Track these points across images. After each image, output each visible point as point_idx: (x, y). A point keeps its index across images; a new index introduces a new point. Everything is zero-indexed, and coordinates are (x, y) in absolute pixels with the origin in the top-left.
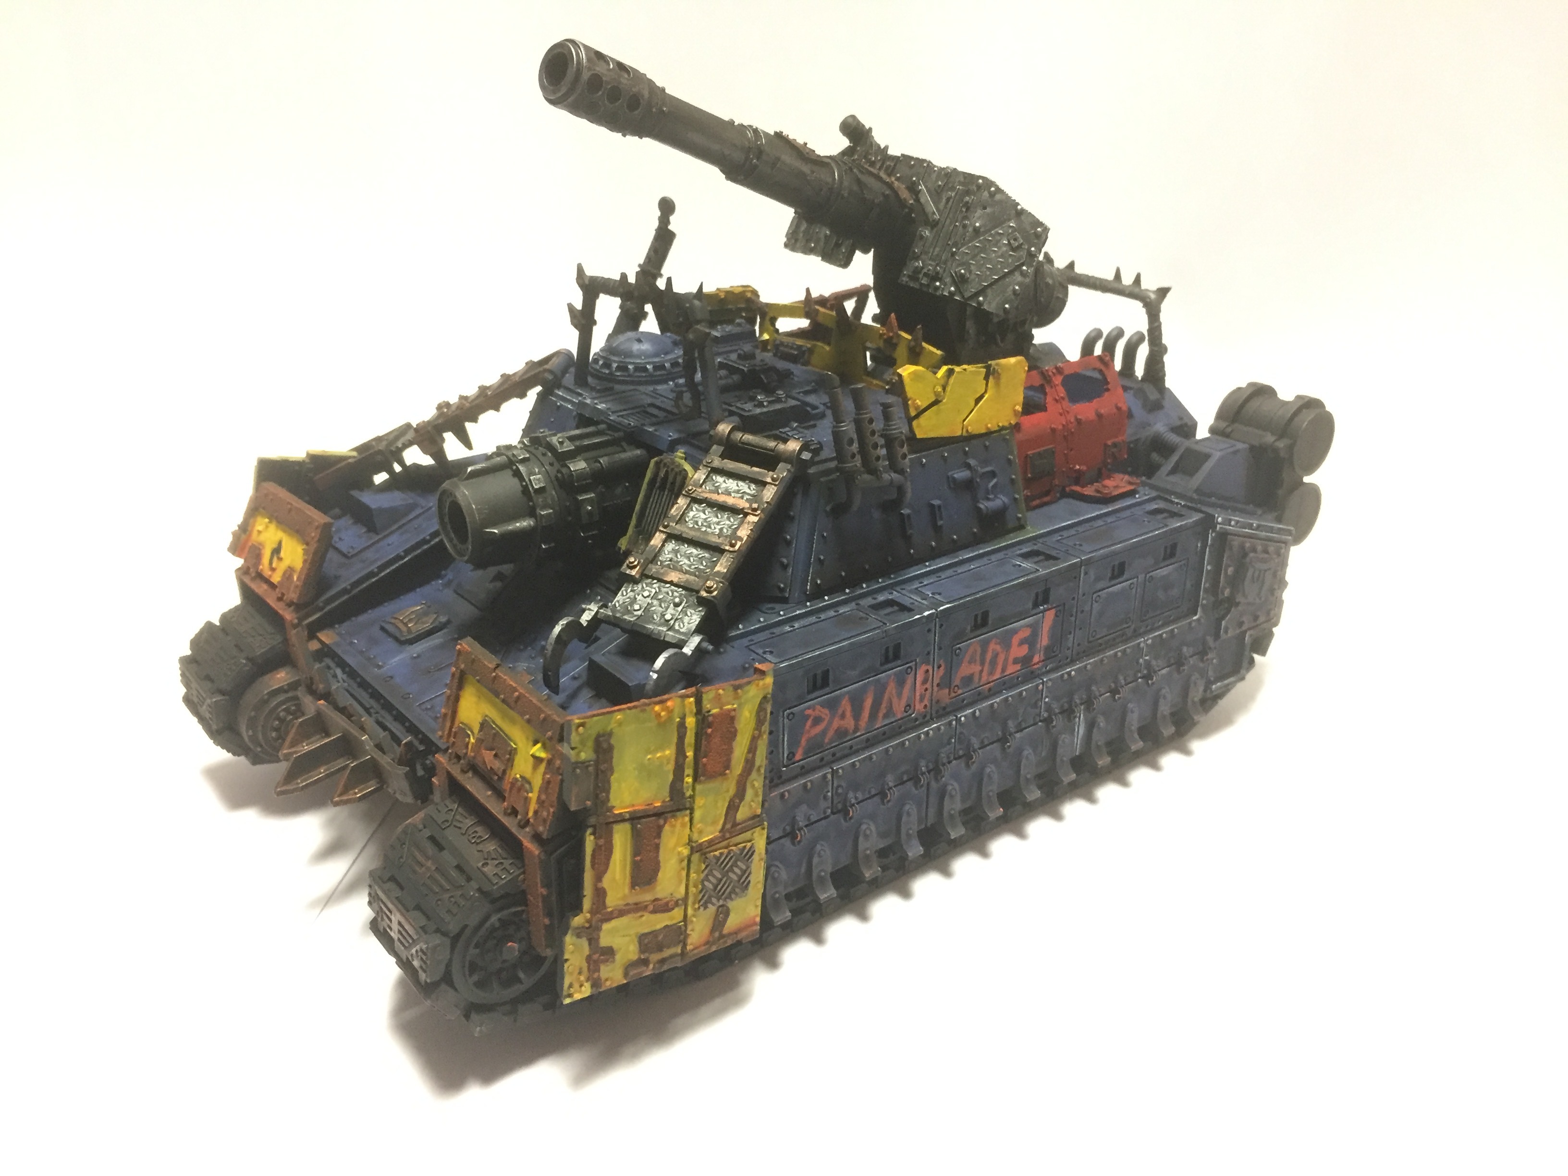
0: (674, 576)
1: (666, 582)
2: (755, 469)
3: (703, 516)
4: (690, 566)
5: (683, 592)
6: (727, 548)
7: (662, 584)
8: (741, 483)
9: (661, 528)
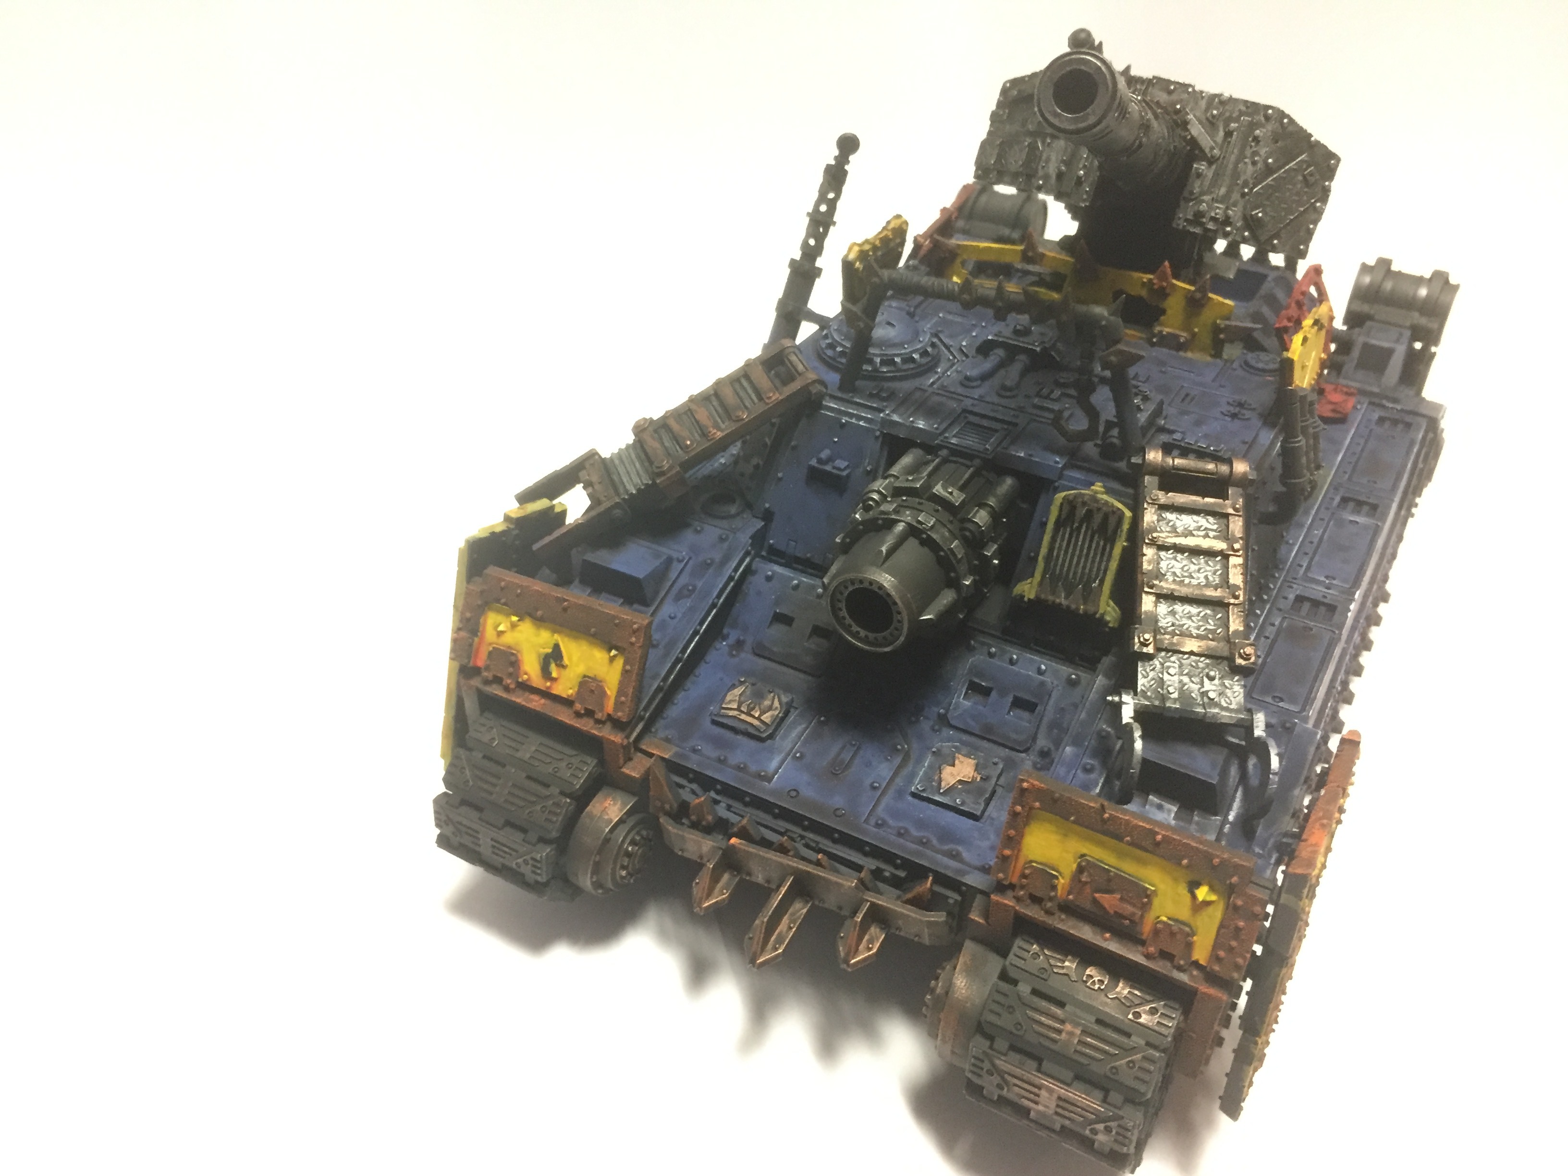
0: (1191, 645)
1: (1184, 653)
2: (1207, 500)
3: (1178, 565)
4: (1198, 628)
5: (1208, 661)
6: (1232, 601)
7: (1181, 655)
8: (1195, 518)
9: (1146, 589)
